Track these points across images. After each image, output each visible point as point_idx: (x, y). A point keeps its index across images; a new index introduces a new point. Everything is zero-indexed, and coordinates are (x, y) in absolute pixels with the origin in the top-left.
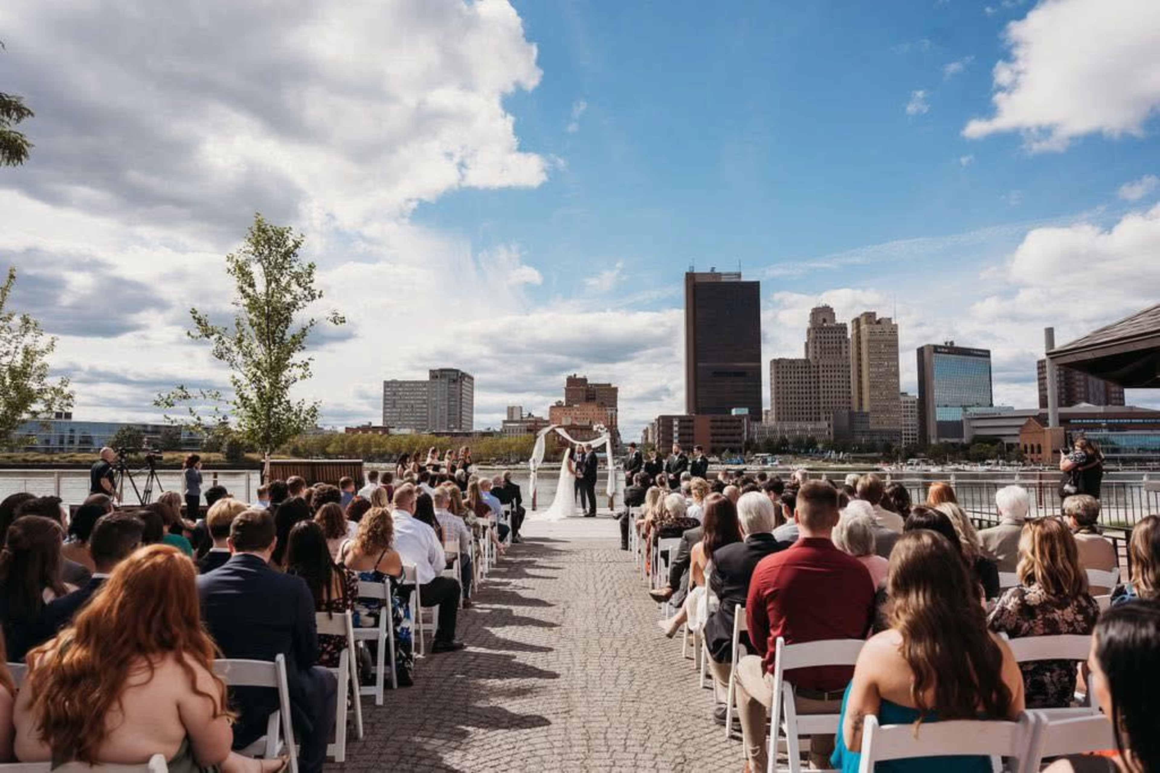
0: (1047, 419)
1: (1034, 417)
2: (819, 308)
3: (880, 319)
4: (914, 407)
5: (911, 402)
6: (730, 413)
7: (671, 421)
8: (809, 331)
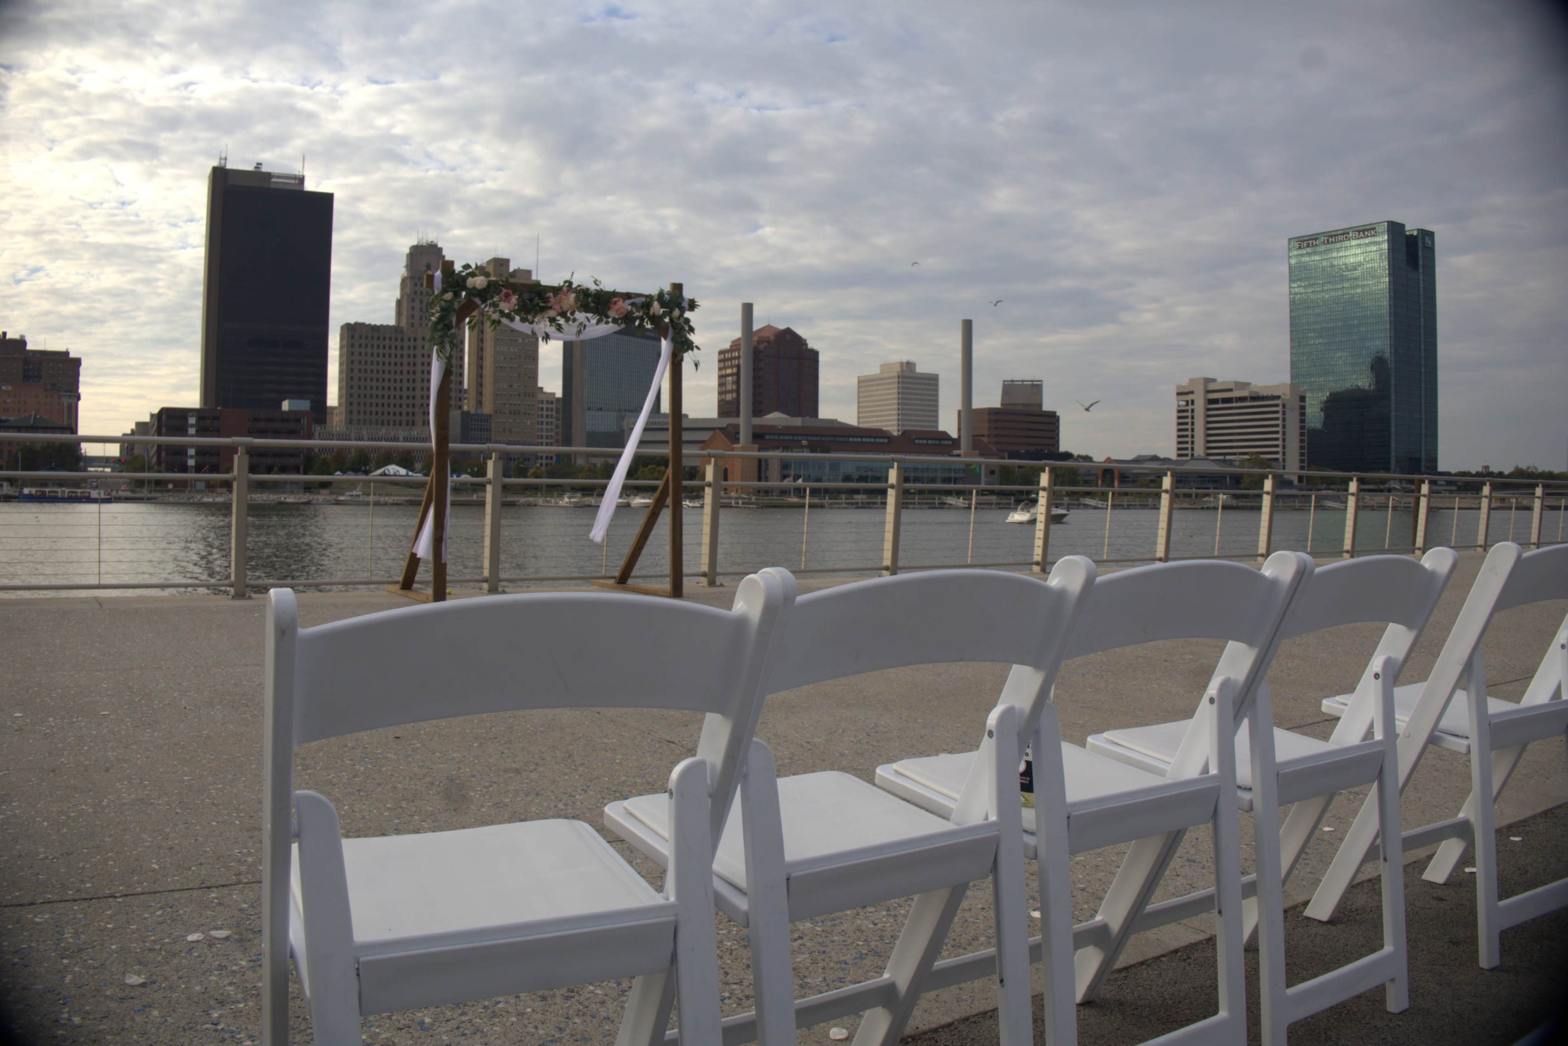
0: (738, 433)
1: (721, 429)
2: (422, 246)
3: (515, 271)
4: (552, 409)
5: (548, 402)
6: (280, 406)
7: (185, 418)
8: (404, 282)
